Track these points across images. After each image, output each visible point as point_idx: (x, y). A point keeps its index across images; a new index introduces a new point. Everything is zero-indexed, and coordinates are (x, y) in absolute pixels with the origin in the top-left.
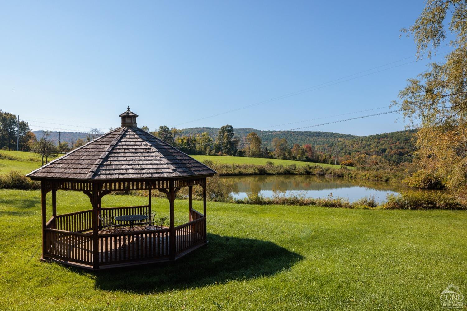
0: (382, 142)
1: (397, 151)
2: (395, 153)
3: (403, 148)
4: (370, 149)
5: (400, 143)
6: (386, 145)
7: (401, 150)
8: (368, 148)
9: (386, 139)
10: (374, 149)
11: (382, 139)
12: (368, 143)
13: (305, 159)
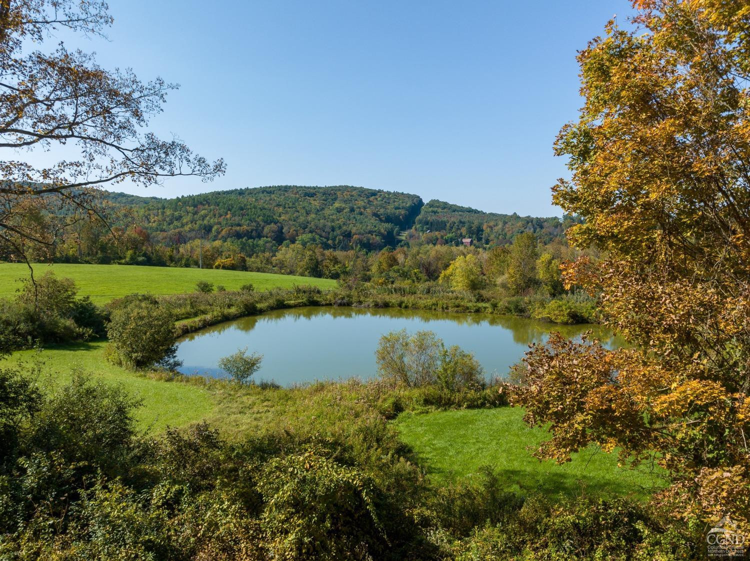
0: (203, 212)
1: (231, 229)
2: (229, 233)
3: (239, 225)
4: (183, 226)
5: (234, 215)
6: (211, 218)
7: (238, 228)
8: (179, 224)
9: (207, 206)
10: (190, 226)
11: (201, 207)
12: (176, 214)
13: (141, 259)
